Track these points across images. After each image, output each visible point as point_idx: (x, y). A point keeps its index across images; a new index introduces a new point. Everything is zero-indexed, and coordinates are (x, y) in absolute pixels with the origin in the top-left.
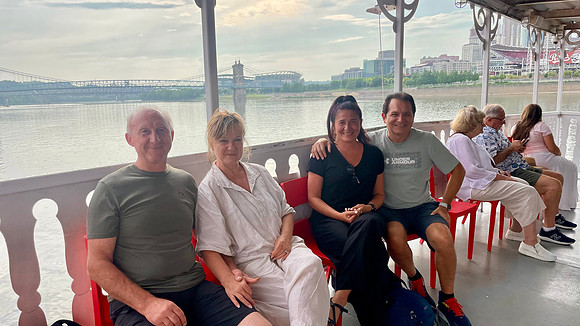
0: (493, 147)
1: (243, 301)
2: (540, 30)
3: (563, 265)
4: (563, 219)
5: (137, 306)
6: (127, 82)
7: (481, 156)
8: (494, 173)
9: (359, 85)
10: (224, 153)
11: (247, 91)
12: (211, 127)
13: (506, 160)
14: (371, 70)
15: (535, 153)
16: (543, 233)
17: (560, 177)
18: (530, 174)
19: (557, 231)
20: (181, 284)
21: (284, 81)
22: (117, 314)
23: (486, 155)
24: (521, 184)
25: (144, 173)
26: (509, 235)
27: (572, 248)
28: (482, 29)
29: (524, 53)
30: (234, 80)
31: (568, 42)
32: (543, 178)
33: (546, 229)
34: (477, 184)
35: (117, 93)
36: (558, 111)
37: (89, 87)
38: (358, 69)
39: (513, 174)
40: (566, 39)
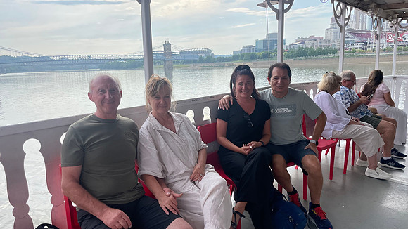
0: (347, 101)
1: (171, 210)
2: (380, 18)
3: (397, 183)
4: (396, 151)
5: (97, 213)
6: (89, 56)
7: (339, 107)
8: (348, 119)
9: (253, 57)
10: (158, 106)
11: (174, 62)
12: (148, 88)
13: (357, 110)
14: (261, 47)
15: (376, 105)
16: (382, 161)
17: (394, 122)
18: (373, 119)
19: (392, 160)
20: (127, 198)
21: (199, 55)
22: (83, 219)
23: (343, 106)
24: (367, 127)
25: (101, 120)
26: (359, 162)
27: (403, 171)
28: (339, 17)
29: (369, 34)
30: (165, 55)
31: (400, 26)
32: (382, 123)
33: (385, 159)
34: (336, 127)
35: (82, 64)
36: (393, 75)
37: (62, 60)
38: (252, 46)
39: (362, 120)
40: (399, 24)
